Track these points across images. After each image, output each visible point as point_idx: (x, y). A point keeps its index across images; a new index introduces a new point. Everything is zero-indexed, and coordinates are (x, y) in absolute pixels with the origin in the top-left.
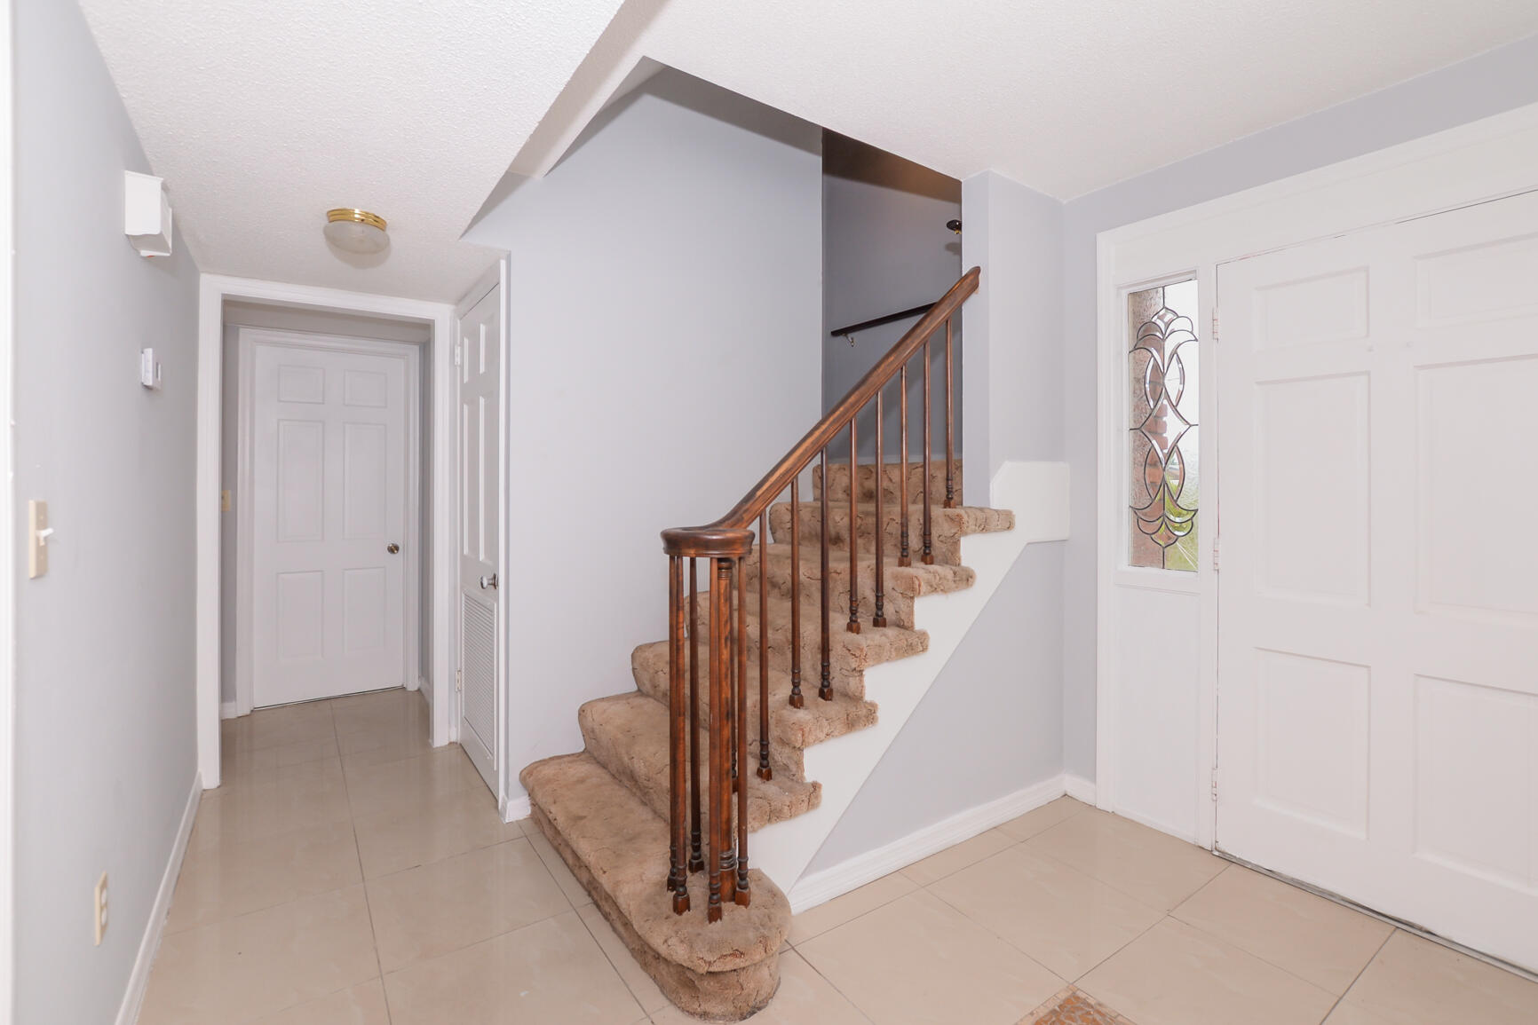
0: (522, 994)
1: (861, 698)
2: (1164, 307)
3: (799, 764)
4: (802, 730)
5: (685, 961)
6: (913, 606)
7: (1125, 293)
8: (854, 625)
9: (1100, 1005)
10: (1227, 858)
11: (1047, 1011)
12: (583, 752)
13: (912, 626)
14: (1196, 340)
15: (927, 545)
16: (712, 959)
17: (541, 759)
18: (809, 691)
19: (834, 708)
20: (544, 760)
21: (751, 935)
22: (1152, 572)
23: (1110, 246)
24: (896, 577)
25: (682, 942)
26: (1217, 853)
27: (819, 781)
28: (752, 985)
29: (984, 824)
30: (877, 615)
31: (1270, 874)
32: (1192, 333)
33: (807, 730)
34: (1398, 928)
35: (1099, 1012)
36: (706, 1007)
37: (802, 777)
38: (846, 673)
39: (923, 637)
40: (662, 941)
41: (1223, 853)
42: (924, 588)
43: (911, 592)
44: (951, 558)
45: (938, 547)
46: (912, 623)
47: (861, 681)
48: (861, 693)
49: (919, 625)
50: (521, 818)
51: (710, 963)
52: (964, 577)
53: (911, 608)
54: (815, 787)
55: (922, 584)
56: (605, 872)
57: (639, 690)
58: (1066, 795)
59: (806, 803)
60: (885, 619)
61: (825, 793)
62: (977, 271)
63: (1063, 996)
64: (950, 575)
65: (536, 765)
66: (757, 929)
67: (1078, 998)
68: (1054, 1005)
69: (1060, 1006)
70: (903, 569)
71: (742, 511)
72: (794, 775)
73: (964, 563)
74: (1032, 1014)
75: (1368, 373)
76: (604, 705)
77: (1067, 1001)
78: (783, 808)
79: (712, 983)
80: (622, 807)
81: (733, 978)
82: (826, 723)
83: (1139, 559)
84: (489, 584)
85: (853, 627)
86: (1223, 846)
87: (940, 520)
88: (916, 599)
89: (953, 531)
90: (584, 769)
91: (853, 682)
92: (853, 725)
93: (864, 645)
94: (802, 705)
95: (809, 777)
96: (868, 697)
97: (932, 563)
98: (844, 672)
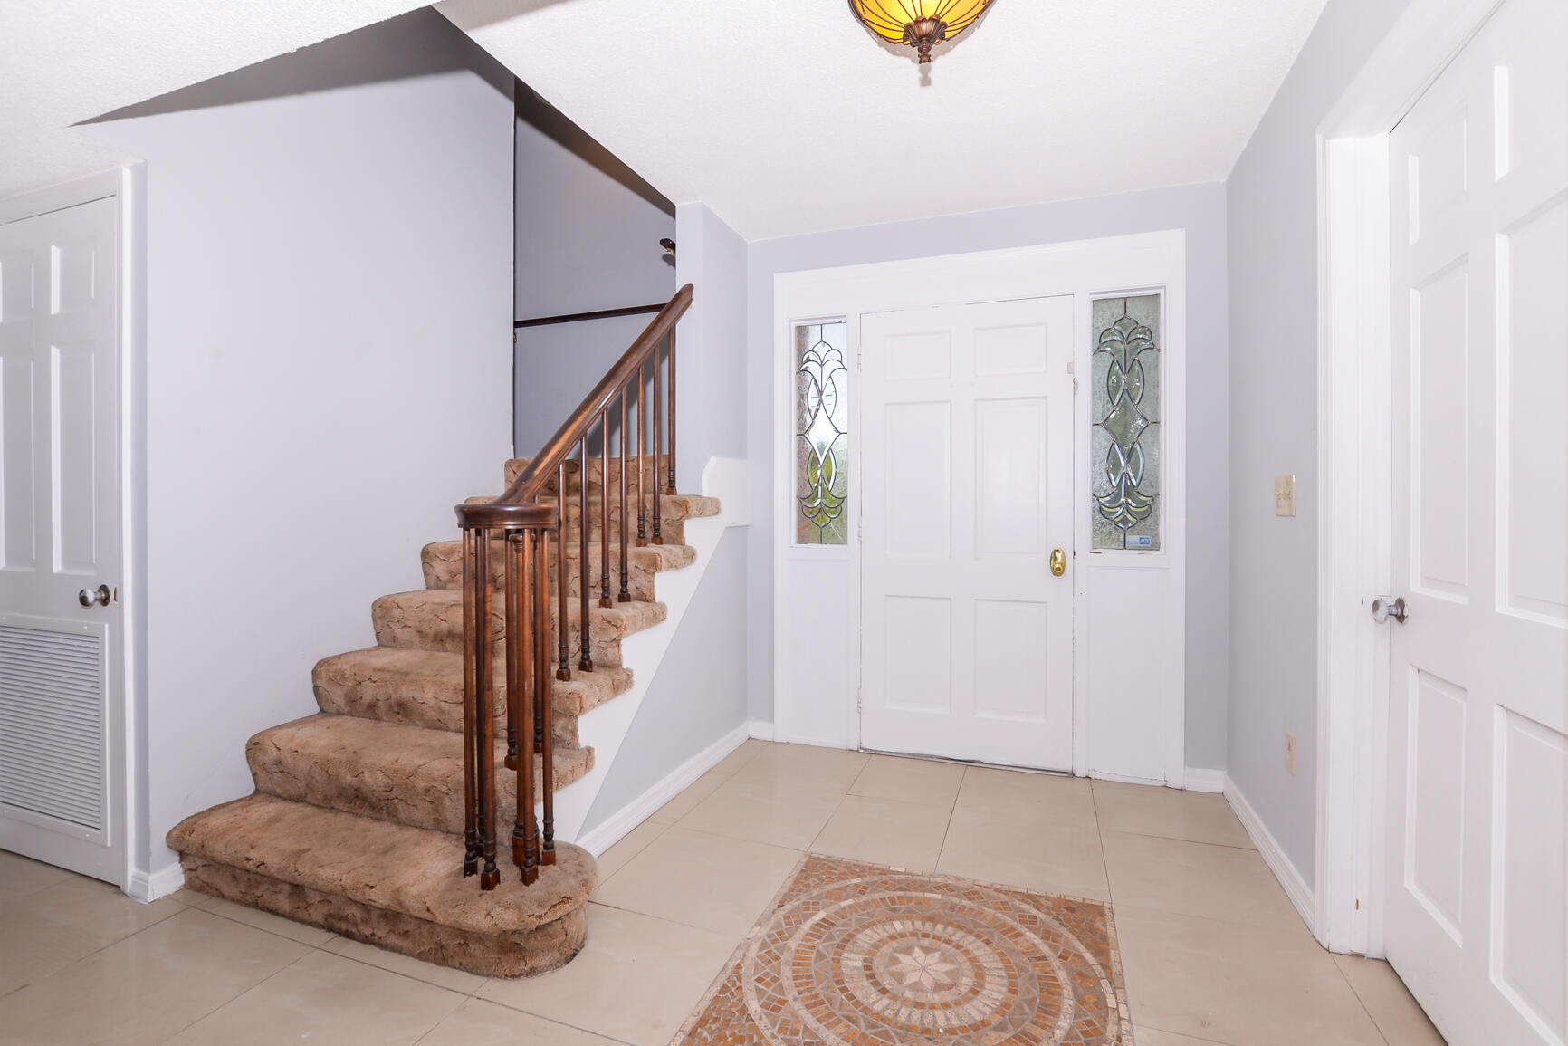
0: (304, 1036)
1: (620, 666)
2: (822, 341)
3: (574, 733)
4: (580, 697)
5: (514, 924)
6: (653, 582)
7: (794, 325)
8: (608, 601)
9: (829, 857)
10: (869, 752)
11: (798, 872)
12: (254, 793)
13: (654, 599)
14: (844, 368)
15: (656, 528)
16: (543, 912)
17: (197, 812)
18: (573, 665)
19: (599, 677)
20: (203, 813)
21: (573, 882)
22: (814, 548)
23: (784, 284)
24: (639, 556)
25: (507, 908)
26: (862, 751)
27: (591, 745)
28: (574, 929)
29: (700, 770)
30: (622, 591)
31: (896, 755)
32: (841, 362)
33: (584, 697)
34: (968, 766)
35: (829, 861)
36: (532, 963)
37: (578, 744)
38: (605, 645)
39: (663, 607)
40: (483, 916)
41: (866, 749)
42: (664, 564)
43: (653, 565)
44: (677, 538)
45: (665, 529)
46: (654, 596)
47: (619, 650)
48: (620, 660)
49: (660, 596)
50: (171, 892)
51: (541, 917)
52: (690, 554)
53: (652, 582)
54: (589, 750)
55: (663, 560)
56: (372, 887)
57: (322, 711)
58: (749, 738)
59: (584, 767)
60: (629, 595)
61: (597, 754)
62: (690, 288)
63: (804, 860)
64: (681, 554)
65: (193, 820)
66: (574, 876)
67: (814, 858)
68: (800, 867)
69: (805, 867)
70: (641, 548)
71: (521, 490)
72: (569, 744)
73: (688, 543)
74: (789, 877)
75: (950, 402)
76: (290, 731)
77: (808, 862)
78: (567, 774)
79: (539, 938)
80: (352, 829)
81: (558, 926)
82: (597, 689)
83: (802, 538)
84: (96, 600)
85: (605, 602)
86: (865, 745)
87: (668, 505)
88: (656, 574)
89: (681, 515)
90: (269, 809)
91: (611, 652)
92: (617, 691)
93: (623, 616)
94: (570, 678)
95: (583, 741)
96: (625, 665)
97: (661, 543)
98: (601, 644)
